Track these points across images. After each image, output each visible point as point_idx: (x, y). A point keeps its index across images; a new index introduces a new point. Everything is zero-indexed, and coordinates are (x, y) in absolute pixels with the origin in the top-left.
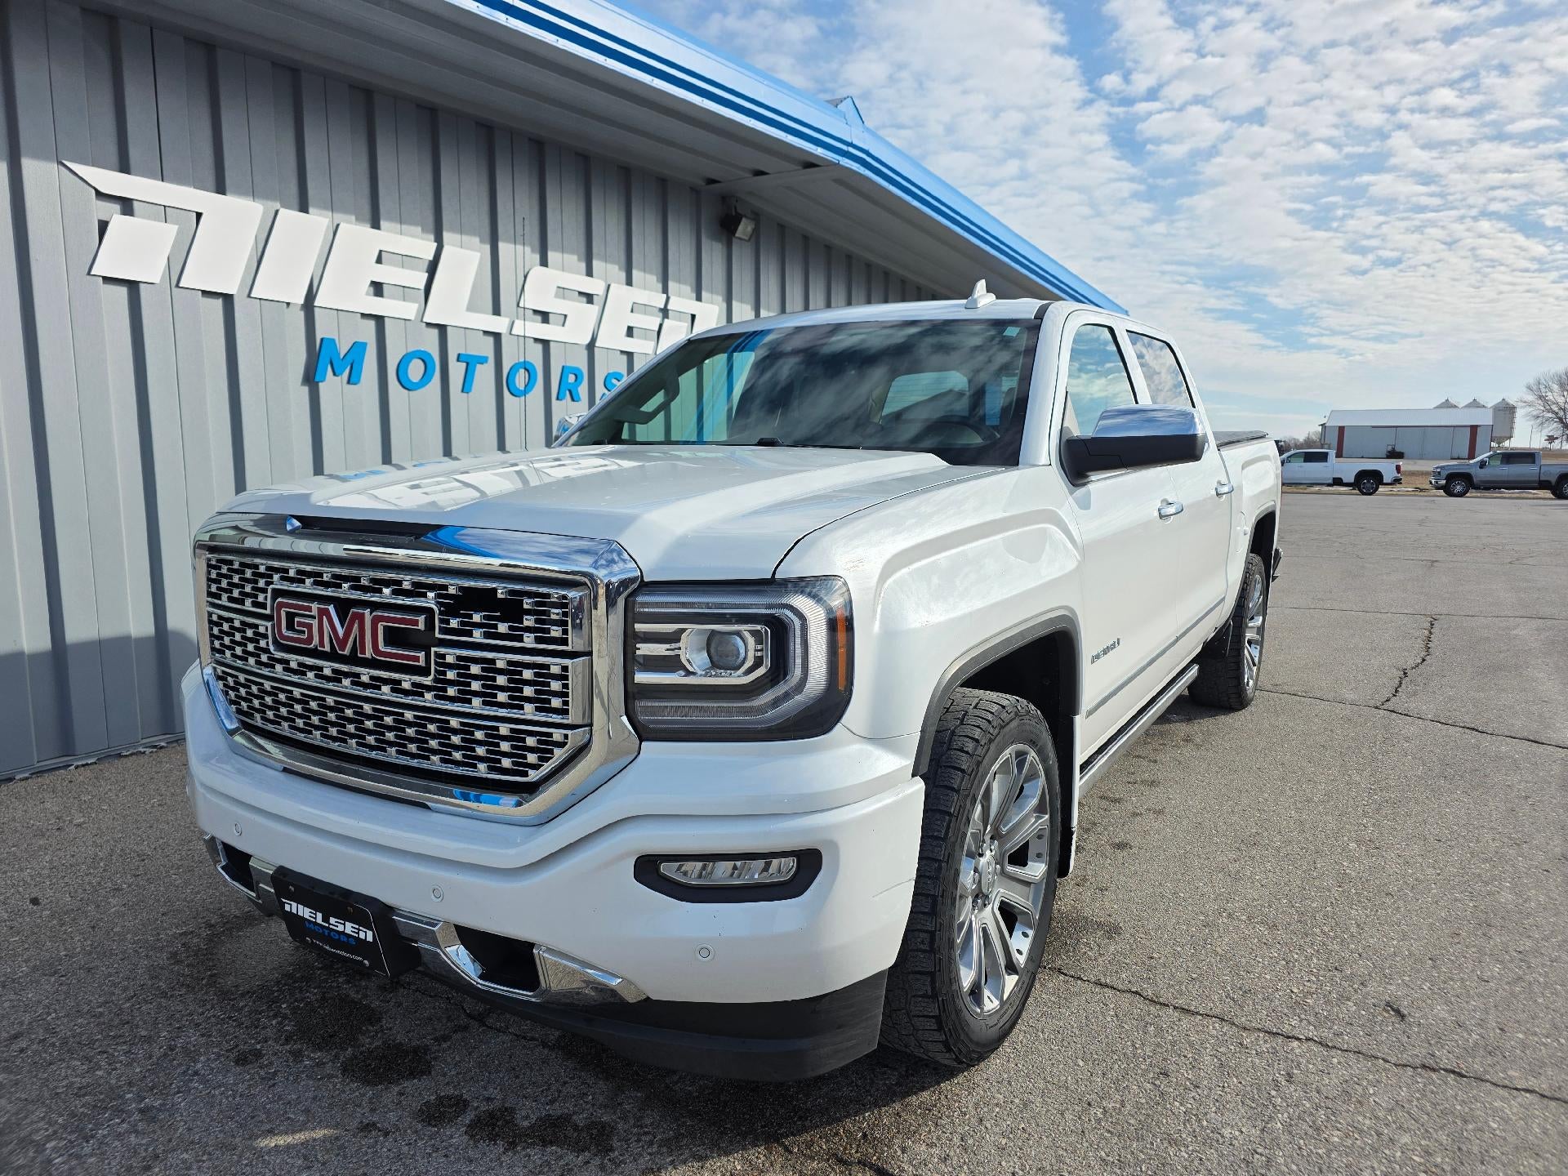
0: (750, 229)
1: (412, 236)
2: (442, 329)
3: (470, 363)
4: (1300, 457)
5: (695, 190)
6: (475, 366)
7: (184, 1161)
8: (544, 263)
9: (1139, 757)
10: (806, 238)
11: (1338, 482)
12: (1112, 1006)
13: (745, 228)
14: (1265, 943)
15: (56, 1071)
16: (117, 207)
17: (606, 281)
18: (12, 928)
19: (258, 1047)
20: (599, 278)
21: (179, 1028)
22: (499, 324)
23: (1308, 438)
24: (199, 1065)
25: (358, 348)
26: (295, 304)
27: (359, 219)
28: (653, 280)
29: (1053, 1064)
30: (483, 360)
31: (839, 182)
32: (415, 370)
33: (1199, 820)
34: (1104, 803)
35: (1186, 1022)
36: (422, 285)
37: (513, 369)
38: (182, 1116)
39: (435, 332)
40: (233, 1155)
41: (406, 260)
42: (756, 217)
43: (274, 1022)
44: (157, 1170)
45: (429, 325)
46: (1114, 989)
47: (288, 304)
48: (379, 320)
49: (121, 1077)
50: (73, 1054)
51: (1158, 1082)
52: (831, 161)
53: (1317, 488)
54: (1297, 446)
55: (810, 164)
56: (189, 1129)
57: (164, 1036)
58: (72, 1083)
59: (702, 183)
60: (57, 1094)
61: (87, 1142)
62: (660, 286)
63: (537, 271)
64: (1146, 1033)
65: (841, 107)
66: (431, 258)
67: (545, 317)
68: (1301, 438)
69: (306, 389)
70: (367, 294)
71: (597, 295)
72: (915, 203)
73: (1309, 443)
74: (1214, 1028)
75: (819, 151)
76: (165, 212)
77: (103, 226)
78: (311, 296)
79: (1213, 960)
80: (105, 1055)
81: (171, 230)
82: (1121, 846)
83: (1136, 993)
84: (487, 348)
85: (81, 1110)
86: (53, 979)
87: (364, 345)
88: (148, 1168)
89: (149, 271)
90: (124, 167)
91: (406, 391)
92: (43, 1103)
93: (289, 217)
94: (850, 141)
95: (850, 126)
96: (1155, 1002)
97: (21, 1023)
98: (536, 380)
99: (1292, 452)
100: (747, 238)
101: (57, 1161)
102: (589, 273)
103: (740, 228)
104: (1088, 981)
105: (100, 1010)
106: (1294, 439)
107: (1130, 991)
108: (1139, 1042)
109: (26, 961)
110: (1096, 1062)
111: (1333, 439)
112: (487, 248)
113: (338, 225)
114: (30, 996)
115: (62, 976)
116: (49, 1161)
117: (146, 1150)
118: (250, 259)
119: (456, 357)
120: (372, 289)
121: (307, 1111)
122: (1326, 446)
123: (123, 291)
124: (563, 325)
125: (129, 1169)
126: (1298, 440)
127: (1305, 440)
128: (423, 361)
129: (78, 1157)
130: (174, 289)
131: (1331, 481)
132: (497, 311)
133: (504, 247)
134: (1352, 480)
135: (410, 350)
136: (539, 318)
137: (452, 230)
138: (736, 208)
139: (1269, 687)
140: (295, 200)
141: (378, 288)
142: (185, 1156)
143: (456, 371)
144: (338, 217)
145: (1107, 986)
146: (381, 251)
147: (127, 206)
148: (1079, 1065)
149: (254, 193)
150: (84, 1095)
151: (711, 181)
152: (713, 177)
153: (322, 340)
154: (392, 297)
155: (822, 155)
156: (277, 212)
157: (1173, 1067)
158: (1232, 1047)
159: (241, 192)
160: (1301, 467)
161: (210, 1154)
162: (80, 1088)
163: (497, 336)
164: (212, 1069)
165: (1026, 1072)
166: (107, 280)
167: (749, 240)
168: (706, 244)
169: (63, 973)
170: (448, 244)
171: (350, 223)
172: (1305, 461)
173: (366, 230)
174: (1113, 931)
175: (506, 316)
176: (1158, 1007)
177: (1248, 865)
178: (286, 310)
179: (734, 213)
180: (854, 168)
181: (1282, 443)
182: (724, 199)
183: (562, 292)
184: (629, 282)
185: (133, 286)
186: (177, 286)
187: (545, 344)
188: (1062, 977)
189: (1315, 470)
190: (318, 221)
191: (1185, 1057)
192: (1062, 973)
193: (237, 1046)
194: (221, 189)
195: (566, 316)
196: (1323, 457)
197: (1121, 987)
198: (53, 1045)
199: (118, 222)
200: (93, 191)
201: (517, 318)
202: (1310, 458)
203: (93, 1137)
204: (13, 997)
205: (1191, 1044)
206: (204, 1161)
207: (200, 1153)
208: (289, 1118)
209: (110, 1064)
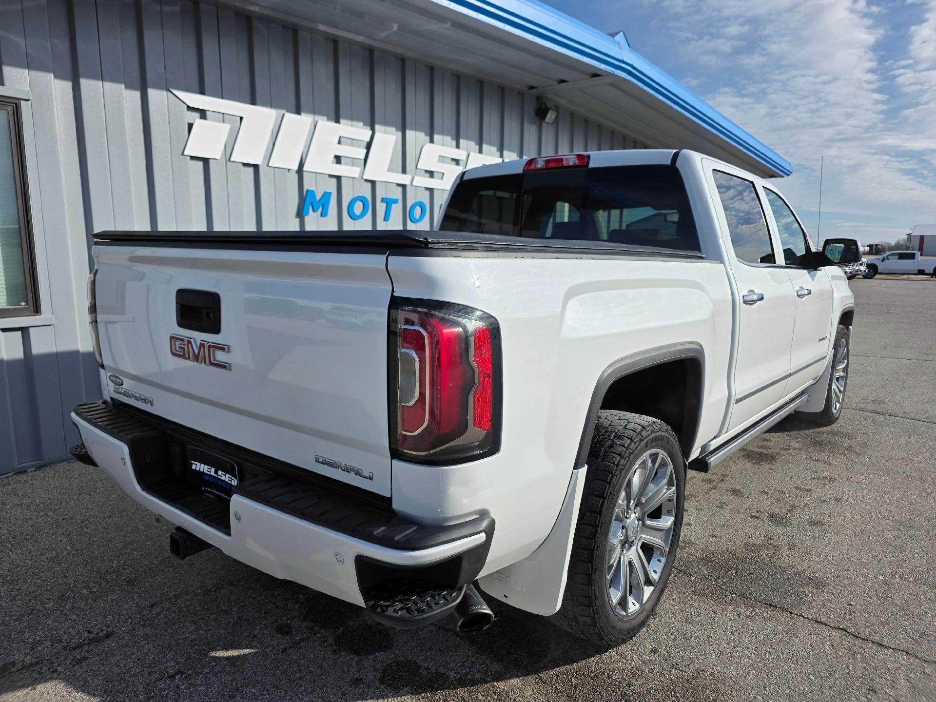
0: (553, 117)
1: (358, 127)
2: (373, 183)
3: (389, 203)
4: (896, 255)
5: (521, 94)
6: (391, 206)
7: (254, 694)
8: (432, 141)
9: (817, 460)
10: (586, 121)
11: (921, 272)
12: (828, 638)
13: (551, 116)
14: (929, 599)
15: (177, 629)
16: (197, 115)
17: (467, 151)
18: (147, 536)
19: (289, 622)
20: (463, 149)
21: (243, 606)
22: (405, 179)
23: (898, 243)
24: (257, 631)
25: (326, 195)
26: (293, 170)
27: (329, 119)
28: (494, 150)
29: (793, 677)
30: (396, 201)
31: (613, 85)
32: (358, 208)
33: (868, 507)
34: (799, 493)
35: (882, 654)
36: (363, 157)
37: (413, 207)
38: (249, 663)
39: (369, 185)
40: (281, 692)
41: (353, 142)
42: (557, 109)
43: (296, 607)
44: (239, 698)
45: (366, 181)
46: (827, 625)
47: (289, 170)
48: (339, 178)
49: (214, 635)
50: (186, 618)
51: (869, 696)
52: (610, 73)
53: (906, 276)
54: (891, 248)
55: (596, 75)
56: (255, 673)
57: (235, 611)
58: (187, 637)
59: (526, 89)
60: (179, 643)
61: (198, 676)
62: (498, 154)
63: (429, 146)
64: (855, 659)
65: (617, 38)
66: (368, 140)
67: (431, 174)
68: (893, 243)
69: (298, 220)
70: (333, 163)
71: (462, 160)
72: (660, 97)
73: (898, 246)
74: (903, 658)
75: (603, 67)
76: (223, 117)
77: (190, 126)
78: (301, 164)
79: (894, 609)
80: (204, 621)
81: (226, 127)
82: (816, 523)
83: (843, 629)
84: (398, 194)
85: (193, 655)
86: (171, 570)
87: (330, 193)
88: (232, 697)
89: (214, 152)
90: (202, 92)
91: (352, 220)
92: (172, 649)
93: (290, 117)
94: (621, 59)
95: (622, 50)
96: (857, 637)
97: (157, 597)
98: (425, 212)
99: (888, 253)
100: (551, 122)
101: (182, 687)
102: (458, 146)
103: (548, 116)
104: (808, 619)
105: (199, 591)
106: (888, 244)
107: (839, 628)
108: (851, 666)
109: (156, 557)
110: (823, 678)
111: (916, 243)
112: (400, 134)
113: (317, 122)
114: (159, 579)
115: (176, 568)
116: (178, 686)
117: (231, 685)
118: (268, 145)
119: (380, 200)
120: (335, 160)
121: (321, 667)
122: (911, 249)
123: (200, 164)
124: (442, 179)
125: (223, 696)
126: (890, 244)
127: (895, 244)
128: (362, 202)
129: (194, 686)
130: (228, 163)
131: (916, 272)
132: (404, 171)
133: (409, 133)
134: (931, 271)
135: (356, 195)
136: (428, 175)
137: (381, 124)
138: (545, 104)
139: (901, 414)
140: (293, 108)
141: (338, 159)
142: (254, 690)
143: (381, 208)
144: (317, 117)
145: (822, 623)
146: (340, 137)
147: (203, 114)
148: (811, 680)
149: (271, 105)
150: (194, 646)
151: (531, 88)
152: (534, 85)
153: (307, 191)
154: (347, 164)
155: (604, 69)
156: (283, 115)
157: (879, 686)
158: (918, 674)
159: (264, 104)
160: (896, 262)
161: (267, 690)
162: (192, 641)
163: (404, 187)
164: (264, 634)
165: (775, 681)
166: (192, 158)
167: (553, 123)
168: (526, 126)
169: (177, 567)
170: (378, 131)
171: (323, 120)
172: (899, 259)
173: (333, 124)
174: (820, 584)
175: (409, 174)
176: (860, 641)
177: (908, 541)
178: (288, 174)
179: (544, 107)
180: (623, 76)
181: (880, 246)
182: (539, 98)
183: (442, 159)
184: (481, 151)
185: (206, 161)
186: (229, 160)
187: (431, 190)
188: (789, 615)
189: (906, 264)
190: (306, 119)
191: (886, 679)
192: (789, 612)
193: (276, 620)
194: (253, 102)
195: (443, 174)
196: (912, 256)
197: (832, 624)
198: (174, 611)
199: (198, 123)
200: (185, 106)
201: (416, 175)
202: (902, 256)
203: (201, 673)
204: (150, 580)
205: (889, 670)
206: (264, 695)
207: (262, 689)
208: (311, 671)
209: (207, 627)
